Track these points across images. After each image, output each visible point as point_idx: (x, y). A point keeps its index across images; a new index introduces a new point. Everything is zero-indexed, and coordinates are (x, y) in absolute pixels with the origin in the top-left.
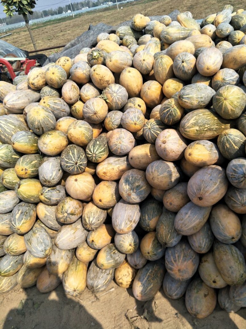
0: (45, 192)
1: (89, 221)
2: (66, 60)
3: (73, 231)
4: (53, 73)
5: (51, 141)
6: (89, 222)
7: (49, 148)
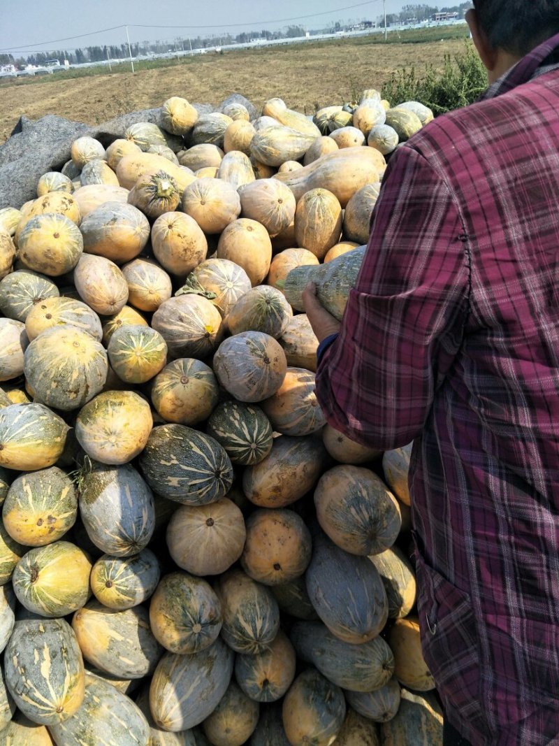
0: (118, 575)
1: (254, 629)
2: (67, 202)
3: (204, 670)
4: (56, 236)
5: (128, 424)
6: (255, 634)
7: (123, 443)
